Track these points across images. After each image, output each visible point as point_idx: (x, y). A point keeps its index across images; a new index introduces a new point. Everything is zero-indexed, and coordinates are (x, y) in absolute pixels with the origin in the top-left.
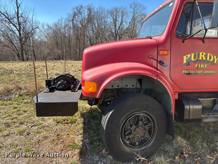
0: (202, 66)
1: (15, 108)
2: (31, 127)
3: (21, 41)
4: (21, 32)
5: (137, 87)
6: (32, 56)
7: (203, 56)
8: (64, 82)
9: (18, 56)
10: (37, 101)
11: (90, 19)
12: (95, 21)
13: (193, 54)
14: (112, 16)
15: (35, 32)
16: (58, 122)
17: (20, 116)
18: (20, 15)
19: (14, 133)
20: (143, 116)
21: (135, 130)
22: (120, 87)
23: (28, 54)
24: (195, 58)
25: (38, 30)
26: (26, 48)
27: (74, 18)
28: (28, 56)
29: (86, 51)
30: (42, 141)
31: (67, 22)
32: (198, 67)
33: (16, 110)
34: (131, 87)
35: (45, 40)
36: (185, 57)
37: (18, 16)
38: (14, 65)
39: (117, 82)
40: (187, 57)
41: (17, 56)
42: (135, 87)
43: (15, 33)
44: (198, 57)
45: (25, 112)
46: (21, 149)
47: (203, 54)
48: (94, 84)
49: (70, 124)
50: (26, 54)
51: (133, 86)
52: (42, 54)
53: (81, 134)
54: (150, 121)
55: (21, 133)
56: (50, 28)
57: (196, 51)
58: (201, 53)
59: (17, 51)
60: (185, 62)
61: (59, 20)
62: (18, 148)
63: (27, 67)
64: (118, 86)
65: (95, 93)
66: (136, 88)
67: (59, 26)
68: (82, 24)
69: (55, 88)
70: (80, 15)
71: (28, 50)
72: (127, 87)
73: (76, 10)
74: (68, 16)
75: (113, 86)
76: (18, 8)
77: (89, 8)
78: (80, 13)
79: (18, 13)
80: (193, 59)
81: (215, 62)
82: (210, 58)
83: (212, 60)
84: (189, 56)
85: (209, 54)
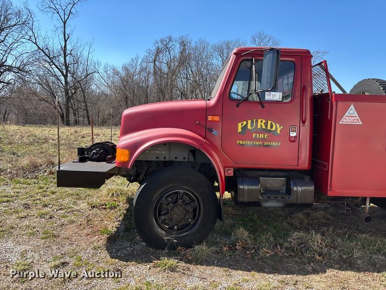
0: (261, 136)
1: (41, 188)
2: (57, 210)
3: (67, 93)
4: (69, 79)
5: (190, 161)
6: (83, 118)
7: (263, 124)
8: (100, 151)
9: (62, 117)
10: (59, 168)
11: (184, 60)
12: (193, 63)
13: (249, 122)
14: (220, 55)
15: (92, 79)
16: (94, 207)
17: (46, 198)
18: (68, 52)
19: (34, 216)
20: (184, 192)
21: (172, 210)
22: (167, 159)
23: (78, 114)
24: (252, 126)
25: (96, 75)
26: (75, 105)
27: (157, 58)
28: (78, 117)
29: (127, 112)
30: (67, 225)
31: (144, 65)
33: (41, 190)
34: (182, 160)
35: (108, 91)
36: (240, 125)
37: (65, 54)
38: (52, 131)
39: (163, 152)
40: (242, 124)
41: (60, 117)
42: (186, 160)
43: (59, 80)
44: (257, 124)
45: (53, 193)
46: (38, 231)
47: (262, 122)
48: (127, 152)
49: (108, 210)
50: (75, 114)
51: (184, 158)
52: (101, 116)
53: (119, 221)
54: (193, 200)
55: (42, 216)
56: (116, 73)
57: (254, 117)
58: (259, 120)
59: (61, 109)
60: (240, 130)
61: (132, 60)
62: (35, 230)
63: (71, 135)
64: (165, 158)
65: (127, 163)
66: (188, 162)
67: (132, 71)
68: (169, 68)
69: (88, 158)
70: (167, 53)
71: (78, 109)
72: (177, 160)
73: (160, 44)
74: (147, 54)
75: (157, 158)
76: (66, 41)
77: (183, 42)
78: (168, 49)
79: (65, 49)
80: (249, 127)
81: (278, 132)
82: (272, 127)
83: (274, 129)
84: (245, 123)
85: (269, 122)
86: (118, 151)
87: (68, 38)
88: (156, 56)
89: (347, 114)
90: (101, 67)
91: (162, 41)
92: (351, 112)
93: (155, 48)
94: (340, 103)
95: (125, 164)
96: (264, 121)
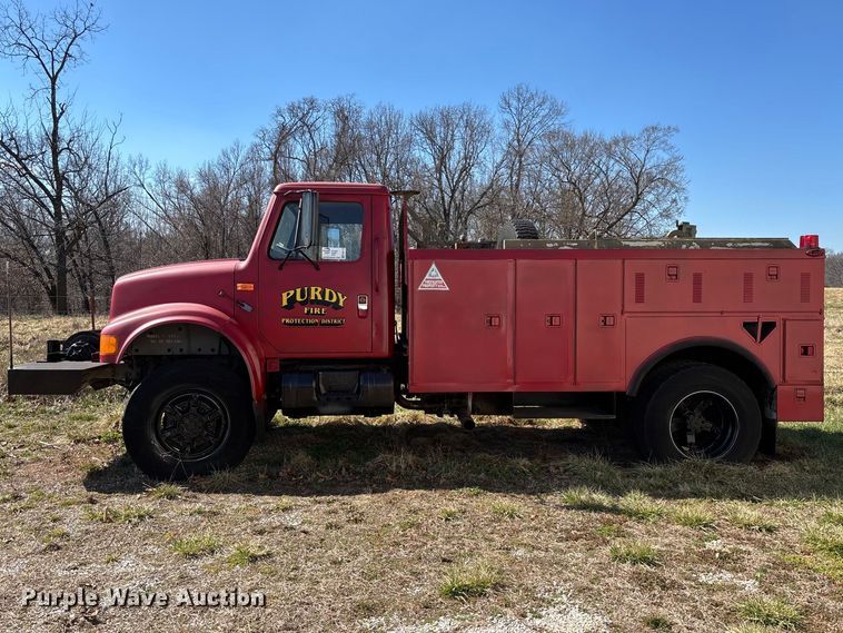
0: (317, 311)
3: (60, 238)
5: (222, 353)
7: (318, 293)
8: (82, 344)
10: (12, 366)
13: (298, 291)
18: (63, 144)
20: (199, 397)
22: (185, 352)
24: (302, 296)
27: (282, 149)
32: (309, 311)
34: (209, 352)
35: (166, 230)
36: (284, 295)
37: (54, 148)
39: (177, 341)
40: (288, 294)
41: (46, 296)
42: (216, 353)
43: (43, 205)
44: (309, 294)
47: (316, 290)
48: (113, 340)
49: (104, 444)
51: (213, 351)
54: (215, 408)
57: (305, 283)
58: (313, 289)
59: (49, 276)
60: (285, 303)
61: (225, 154)
64: (181, 350)
65: (114, 355)
66: (219, 355)
67: (223, 181)
69: (63, 356)
70: (308, 136)
71: (91, 274)
72: (201, 353)
73: (287, 115)
74: (257, 141)
75: (169, 350)
76: (56, 120)
77: (342, 110)
78: (307, 128)
79: (54, 138)
80: (298, 298)
81: (341, 304)
82: (331, 297)
83: (334, 300)
84: (292, 292)
85: (327, 291)
86: (103, 339)
87: (61, 114)
88: (280, 144)
89: (427, 277)
90: (149, 173)
91: (292, 109)
92: (433, 273)
93: (275, 126)
94: (416, 262)
95: (110, 357)
96: (320, 289)
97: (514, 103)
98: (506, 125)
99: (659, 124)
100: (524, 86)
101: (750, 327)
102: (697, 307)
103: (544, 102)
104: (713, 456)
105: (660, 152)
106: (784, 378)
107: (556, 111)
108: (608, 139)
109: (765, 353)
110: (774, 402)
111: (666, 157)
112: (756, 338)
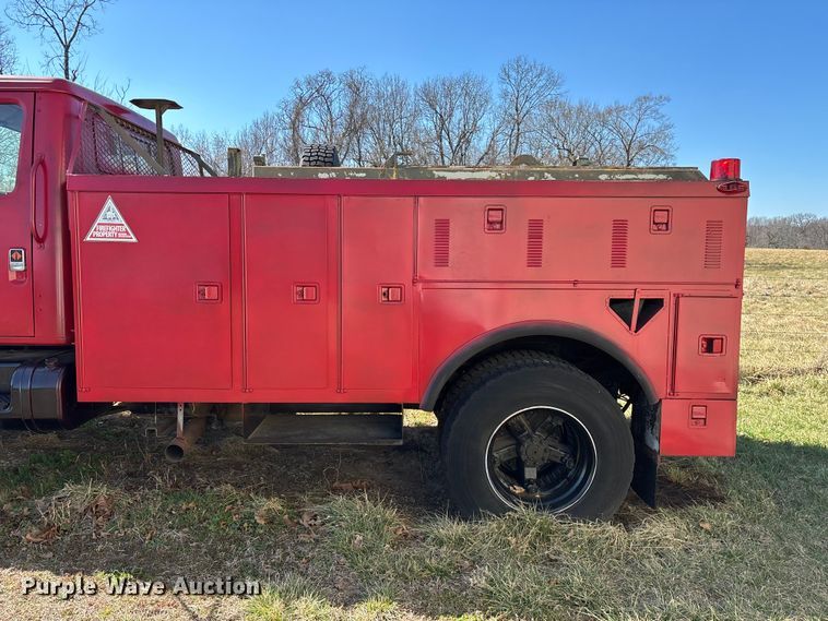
89: (100, 220)
91: (309, 82)
92: (110, 214)
93: (294, 97)
97: (513, 74)
98: (505, 95)
99: (651, 94)
100: (523, 59)
101: (620, 306)
102: (532, 273)
103: (540, 74)
104: (554, 507)
105: (651, 122)
106: (673, 389)
107: (553, 82)
108: (602, 109)
109: (643, 348)
110: (657, 423)
111: (657, 125)
112: (629, 325)
